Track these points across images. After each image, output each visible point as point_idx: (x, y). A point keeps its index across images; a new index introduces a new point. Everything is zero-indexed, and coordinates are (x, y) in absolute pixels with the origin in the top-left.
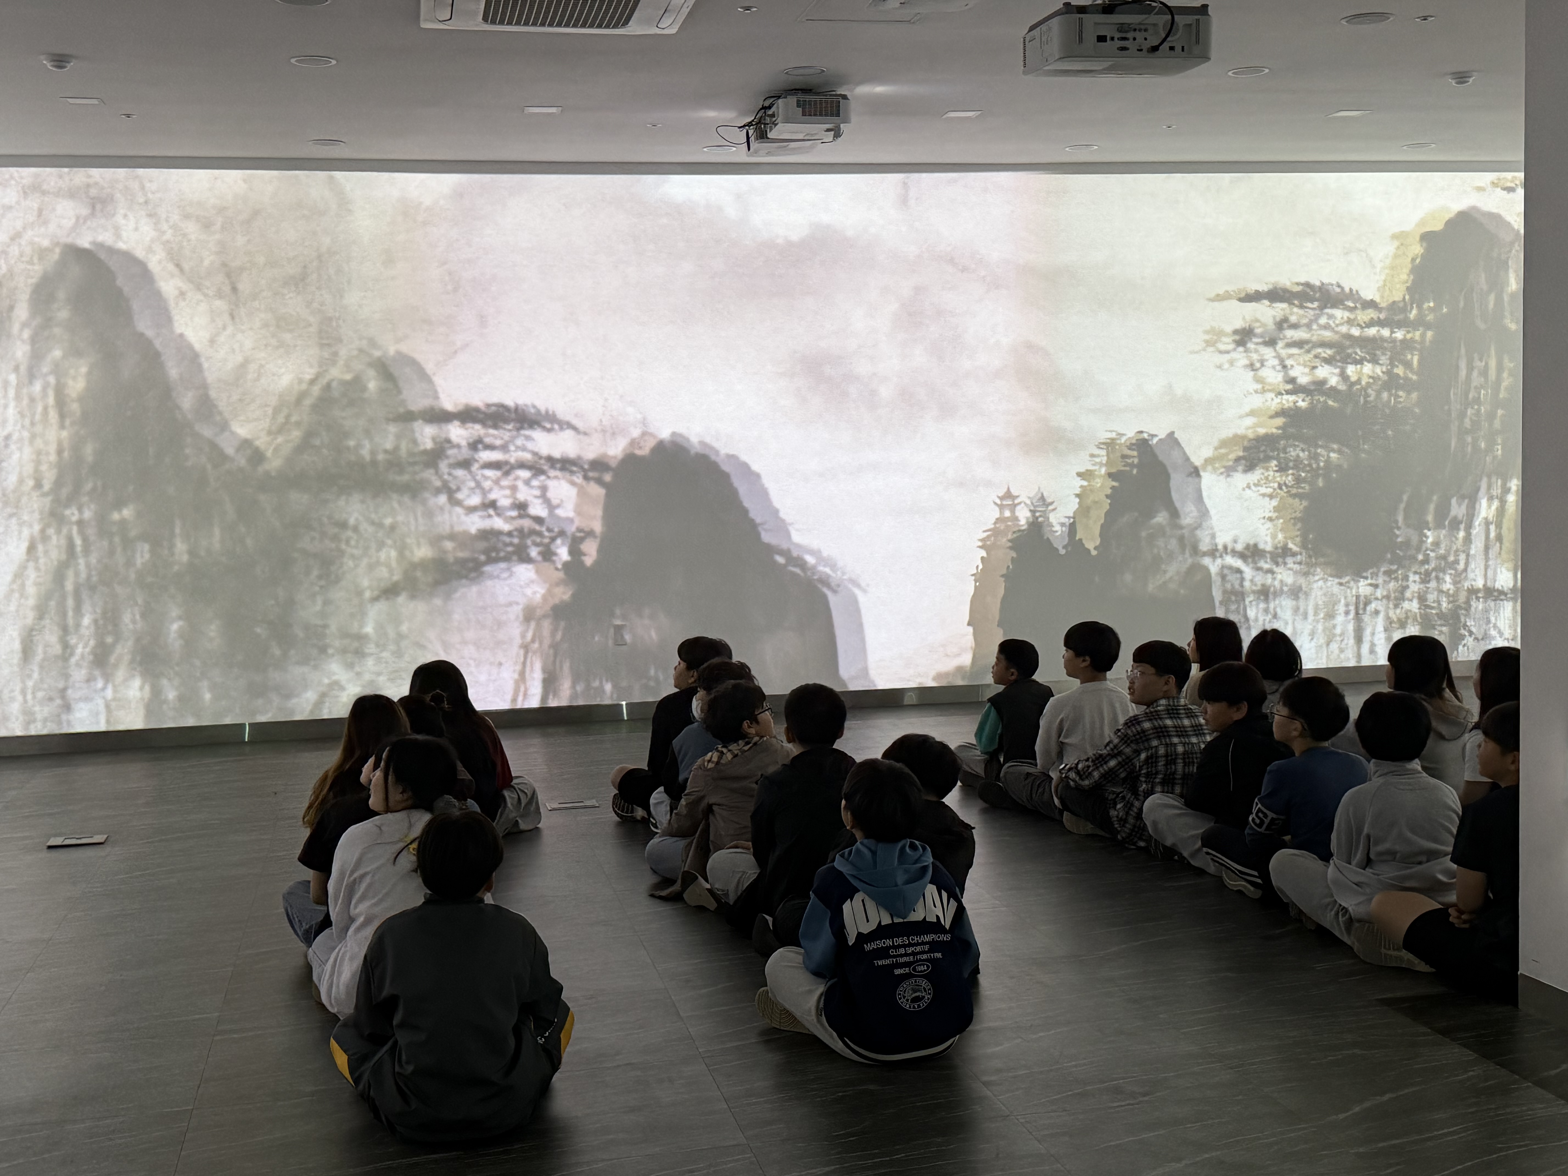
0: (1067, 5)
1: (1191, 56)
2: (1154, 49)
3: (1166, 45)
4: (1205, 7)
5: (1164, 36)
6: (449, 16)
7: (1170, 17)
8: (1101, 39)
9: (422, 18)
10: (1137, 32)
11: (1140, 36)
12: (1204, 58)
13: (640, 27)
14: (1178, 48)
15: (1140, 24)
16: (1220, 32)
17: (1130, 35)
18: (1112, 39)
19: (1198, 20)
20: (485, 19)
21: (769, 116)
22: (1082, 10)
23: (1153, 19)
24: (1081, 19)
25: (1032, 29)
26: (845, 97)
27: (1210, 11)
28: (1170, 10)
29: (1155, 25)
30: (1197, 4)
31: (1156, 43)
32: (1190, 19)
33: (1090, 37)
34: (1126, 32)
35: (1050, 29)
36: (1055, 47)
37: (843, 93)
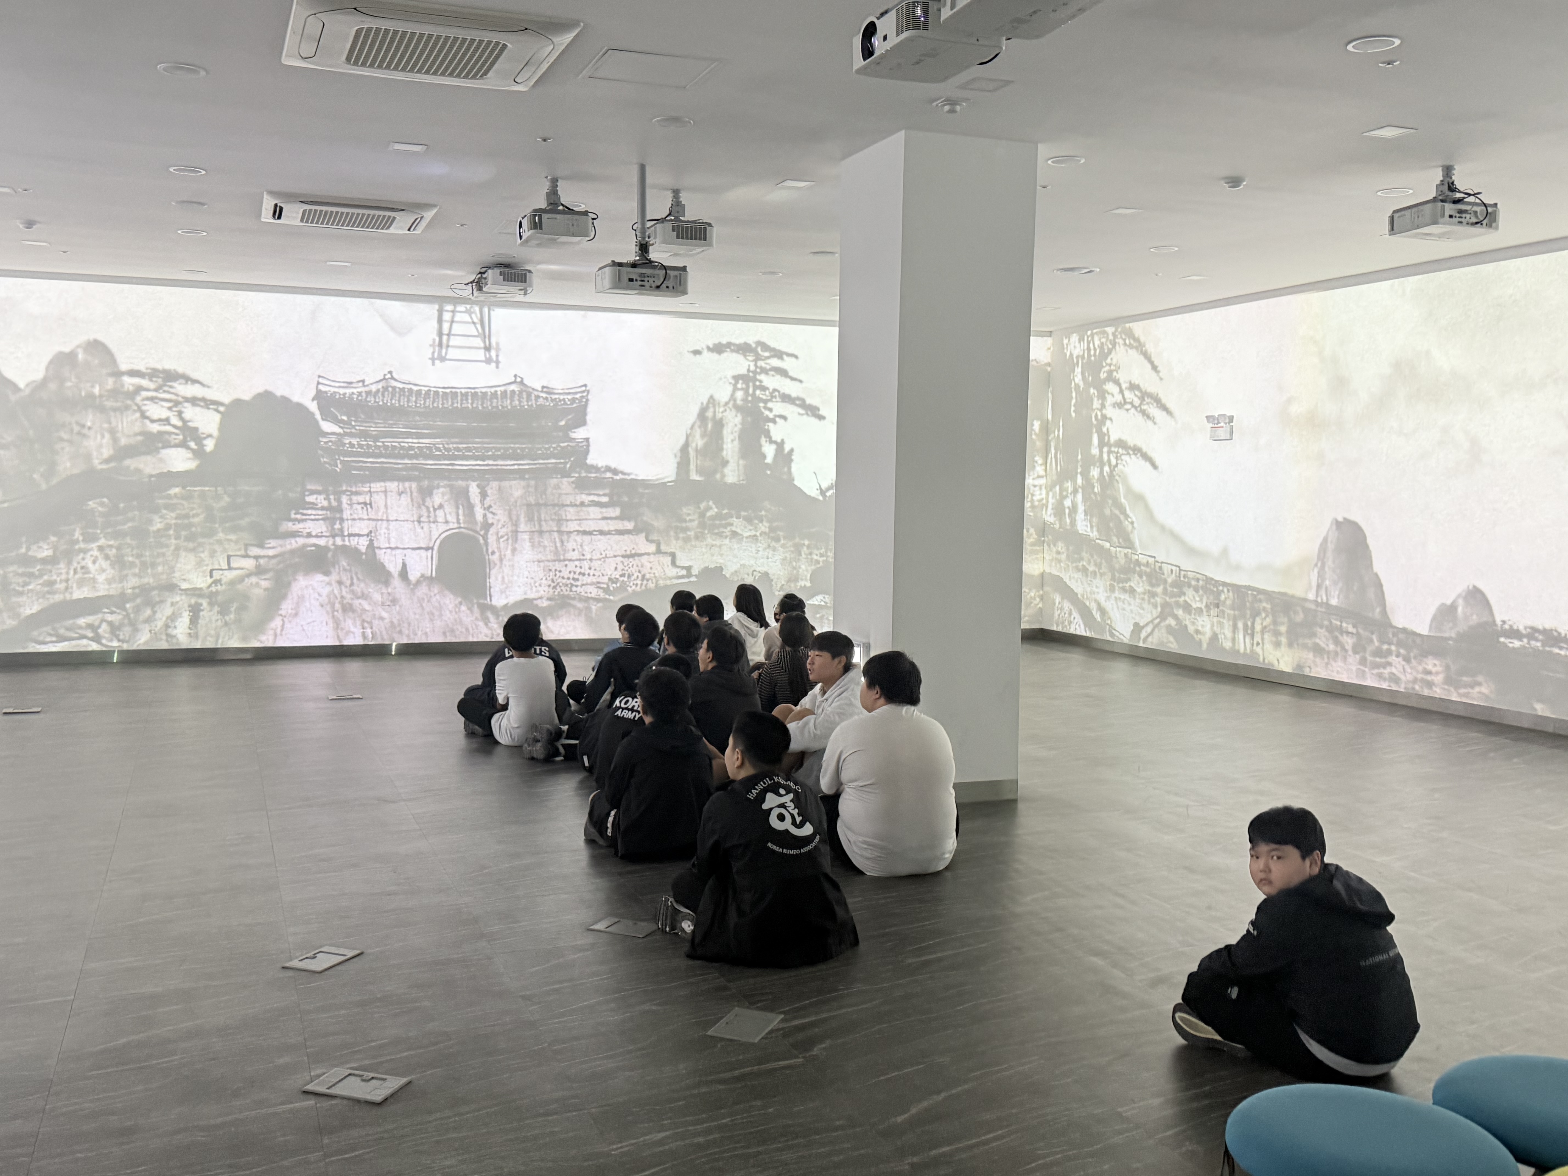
0: (613, 261)
1: (677, 292)
2: (658, 287)
3: (664, 285)
4: (685, 267)
5: (662, 280)
6: (279, 218)
7: (664, 271)
8: (631, 280)
9: (263, 216)
10: (649, 278)
11: (651, 280)
12: (684, 292)
13: (399, 228)
14: (671, 288)
15: (651, 274)
16: (693, 280)
17: (646, 279)
18: (636, 280)
19: (681, 274)
20: (302, 220)
21: (484, 278)
22: (620, 265)
23: (657, 272)
24: (619, 270)
25: (600, 269)
26: (530, 271)
27: (688, 269)
28: (665, 268)
29: (658, 275)
30: (682, 265)
31: (659, 284)
32: (676, 273)
33: (625, 279)
34: (644, 277)
35: (605, 273)
36: (607, 283)
37: (528, 269)
